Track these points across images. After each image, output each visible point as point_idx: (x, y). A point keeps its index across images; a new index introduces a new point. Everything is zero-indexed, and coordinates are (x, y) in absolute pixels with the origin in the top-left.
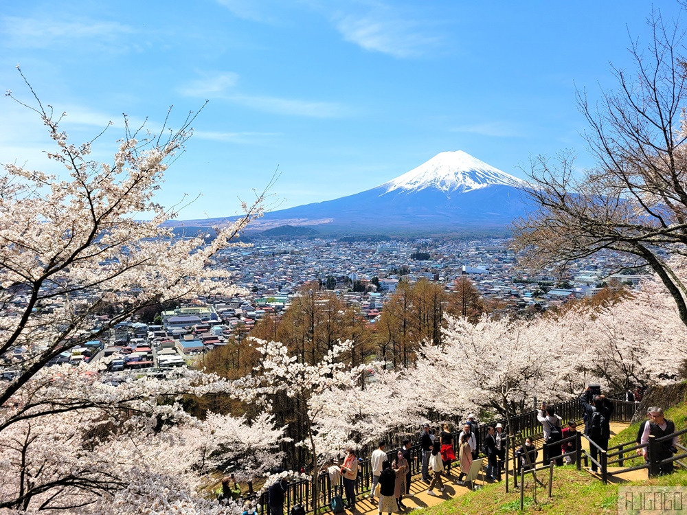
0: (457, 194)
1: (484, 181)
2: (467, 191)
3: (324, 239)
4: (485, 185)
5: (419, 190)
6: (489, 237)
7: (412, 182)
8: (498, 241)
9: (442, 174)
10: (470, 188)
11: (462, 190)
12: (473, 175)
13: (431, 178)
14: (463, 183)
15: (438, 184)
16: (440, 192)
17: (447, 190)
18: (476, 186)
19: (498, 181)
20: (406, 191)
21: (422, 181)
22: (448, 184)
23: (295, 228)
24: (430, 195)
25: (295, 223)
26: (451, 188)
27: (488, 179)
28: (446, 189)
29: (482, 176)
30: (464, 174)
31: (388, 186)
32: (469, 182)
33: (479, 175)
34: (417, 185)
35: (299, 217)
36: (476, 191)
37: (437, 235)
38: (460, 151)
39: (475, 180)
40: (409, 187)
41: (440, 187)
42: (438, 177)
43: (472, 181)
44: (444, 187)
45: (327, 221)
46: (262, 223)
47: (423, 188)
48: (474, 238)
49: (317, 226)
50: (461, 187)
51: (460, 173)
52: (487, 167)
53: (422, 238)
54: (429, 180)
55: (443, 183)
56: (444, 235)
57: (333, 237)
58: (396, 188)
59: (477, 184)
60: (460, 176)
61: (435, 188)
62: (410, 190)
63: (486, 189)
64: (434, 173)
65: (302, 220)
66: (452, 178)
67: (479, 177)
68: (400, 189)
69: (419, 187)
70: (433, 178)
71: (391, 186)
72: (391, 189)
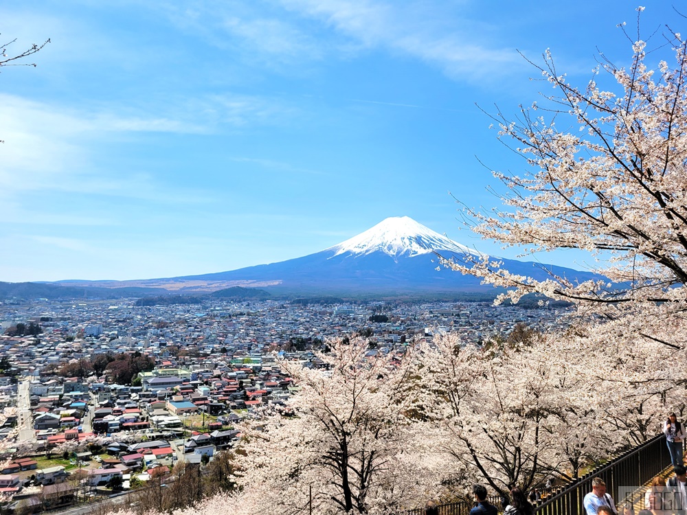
0: (404, 258)
1: (429, 246)
2: (413, 256)
3: (276, 300)
4: (430, 250)
5: (367, 254)
6: (439, 301)
7: (360, 246)
8: (448, 304)
9: (389, 239)
10: (417, 253)
11: (409, 254)
12: (419, 240)
13: (378, 242)
14: (409, 247)
15: (386, 248)
16: (387, 256)
17: (395, 254)
18: (421, 251)
19: (443, 247)
20: (354, 254)
21: (370, 245)
22: (395, 248)
23: (246, 290)
24: (377, 259)
25: (244, 284)
26: (398, 253)
27: (433, 244)
28: (393, 254)
29: (427, 242)
30: (410, 239)
31: (338, 249)
32: (415, 247)
33: (425, 241)
34: (365, 249)
35: (247, 279)
36: (422, 255)
37: (388, 298)
38: (406, 217)
39: (421, 245)
40: (357, 251)
41: (387, 251)
42: (385, 241)
43: (418, 246)
44: (391, 251)
45: (276, 283)
46: (209, 284)
47: (370, 252)
48: (425, 302)
49: (267, 288)
50: (408, 251)
51: (406, 238)
52: (432, 233)
53: (374, 300)
54: (377, 244)
55: (390, 248)
56: (395, 298)
57: (285, 299)
58: (344, 251)
59: (422, 249)
60: (407, 241)
61: (383, 252)
62: (359, 254)
63: (431, 253)
64: (382, 238)
65: (250, 281)
66: (399, 243)
67: (424, 242)
68: (348, 253)
69: (367, 251)
70: (380, 242)
71: (339, 249)
72: (338, 253)
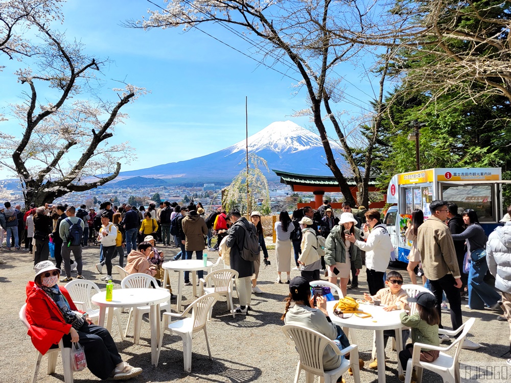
0: (287, 154)
1: (307, 144)
2: (294, 152)
4: (308, 147)
5: (257, 151)
7: (251, 145)
9: (275, 139)
10: (297, 149)
11: (291, 151)
12: (299, 139)
13: (266, 142)
14: (291, 145)
15: (272, 146)
16: (273, 152)
17: (279, 151)
18: (301, 148)
19: (318, 144)
21: (259, 145)
22: (280, 146)
26: (282, 150)
27: (311, 142)
28: (278, 151)
29: (306, 141)
30: (292, 138)
31: (233, 148)
32: (296, 145)
33: (304, 140)
34: (256, 147)
36: (302, 151)
39: (301, 143)
41: (273, 149)
42: (272, 141)
43: (298, 144)
44: (277, 149)
47: (260, 150)
50: (290, 149)
51: (288, 138)
52: (310, 134)
54: (265, 144)
55: (276, 146)
58: (239, 150)
59: (302, 147)
60: (289, 141)
61: (270, 150)
63: (309, 150)
64: (269, 138)
66: (283, 142)
67: (304, 141)
68: (242, 151)
69: (257, 149)
70: (268, 142)
71: (235, 148)
72: (235, 151)
